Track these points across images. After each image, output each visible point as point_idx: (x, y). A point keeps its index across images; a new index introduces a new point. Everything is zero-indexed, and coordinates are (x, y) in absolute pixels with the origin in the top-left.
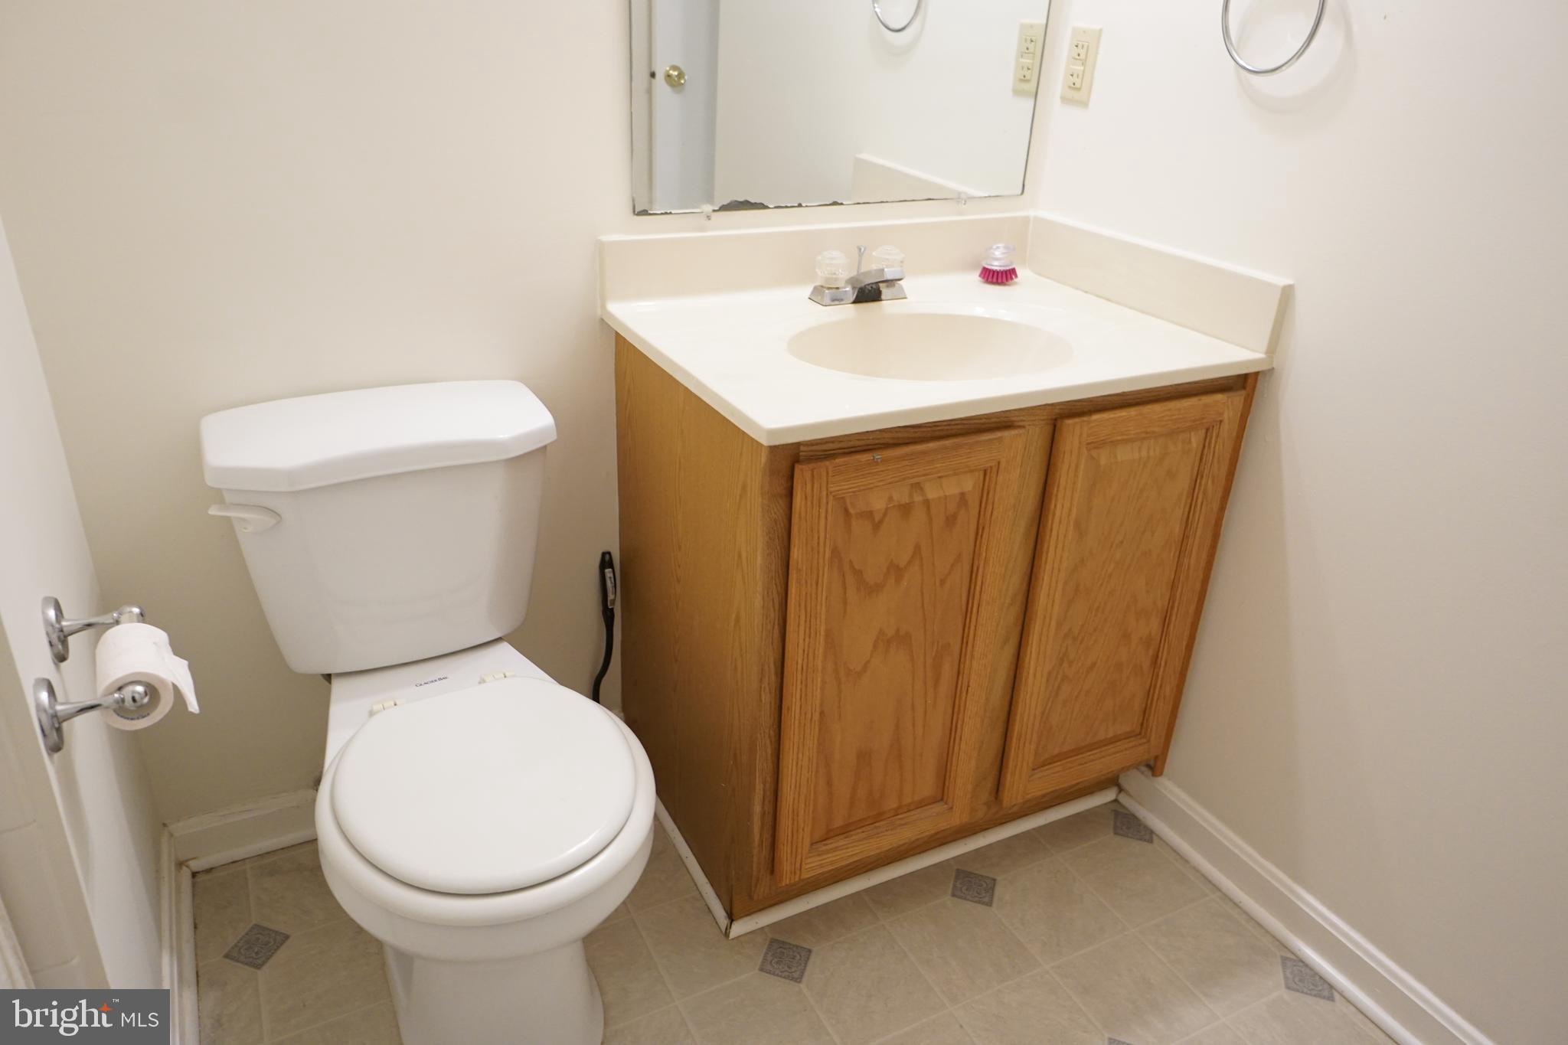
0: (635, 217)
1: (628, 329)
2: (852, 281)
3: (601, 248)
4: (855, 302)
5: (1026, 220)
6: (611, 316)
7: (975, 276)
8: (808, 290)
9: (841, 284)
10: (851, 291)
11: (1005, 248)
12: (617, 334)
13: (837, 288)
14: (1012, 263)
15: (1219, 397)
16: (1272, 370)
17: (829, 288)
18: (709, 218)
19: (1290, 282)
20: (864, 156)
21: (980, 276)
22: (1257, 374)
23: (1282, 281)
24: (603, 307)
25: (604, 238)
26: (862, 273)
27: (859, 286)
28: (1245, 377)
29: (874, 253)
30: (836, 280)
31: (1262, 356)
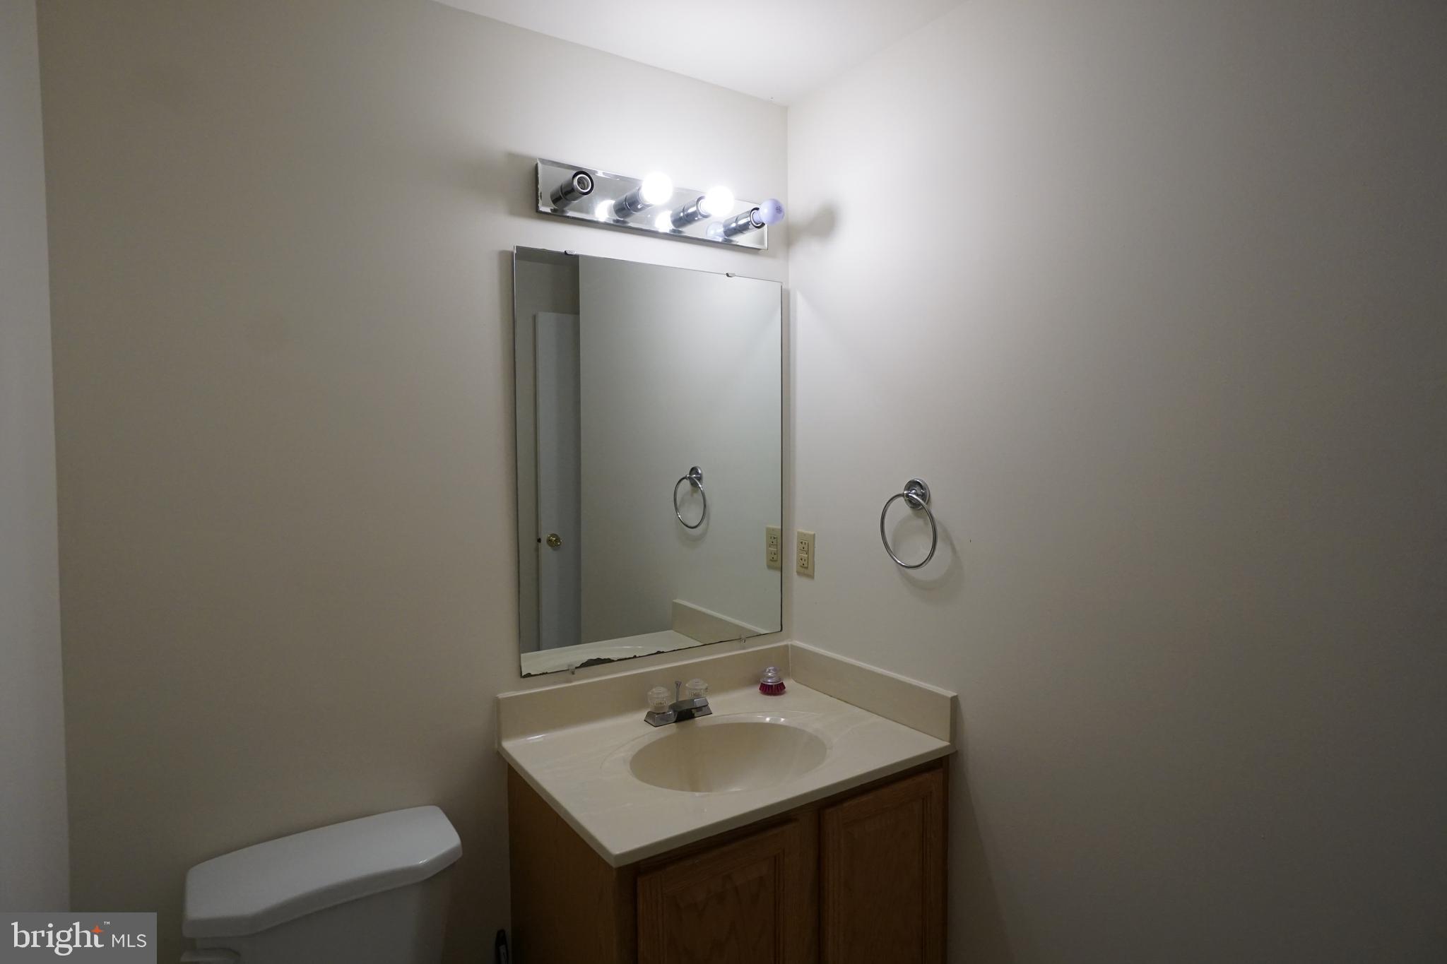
0: (522, 679)
1: (517, 764)
2: (672, 707)
3: (498, 703)
4: (675, 722)
5: (786, 646)
6: (504, 749)
7: (757, 689)
8: (643, 715)
9: (666, 710)
10: (673, 715)
11: (775, 670)
12: (509, 765)
13: (664, 713)
14: (780, 679)
15: (927, 776)
16: (957, 752)
17: (658, 714)
18: (573, 673)
19: (955, 694)
20: (677, 601)
21: (760, 689)
22: (948, 756)
23: (951, 694)
24: (500, 744)
25: (501, 696)
26: (681, 702)
27: (679, 710)
28: (941, 759)
29: (687, 685)
30: (663, 707)
31: (946, 743)
